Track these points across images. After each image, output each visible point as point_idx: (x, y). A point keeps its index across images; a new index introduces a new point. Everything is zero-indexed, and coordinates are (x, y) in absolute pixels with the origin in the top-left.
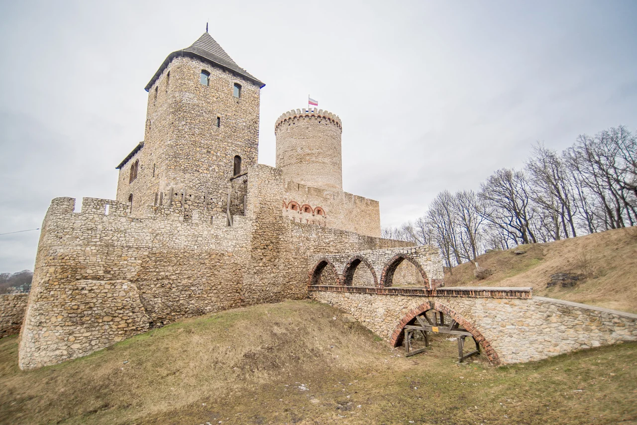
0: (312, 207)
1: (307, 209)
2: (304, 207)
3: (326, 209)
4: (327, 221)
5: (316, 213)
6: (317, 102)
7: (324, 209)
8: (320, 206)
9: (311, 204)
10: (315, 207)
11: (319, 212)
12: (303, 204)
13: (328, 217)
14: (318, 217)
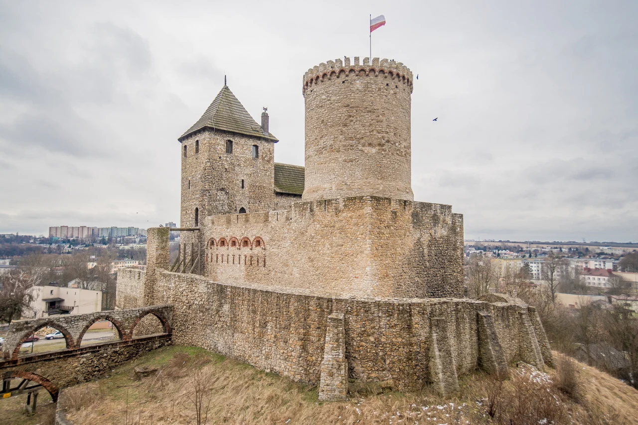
0: (250, 238)
1: (246, 243)
2: (243, 241)
3: (266, 238)
4: (267, 253)
5: (254, 246)
6: (382, 17)
7: (263, 238)
8: (259, 235)
9: (249, 236)
10: (254, 237)
11: (258, 243)
12: (242, 237)
13: (268, 247)
14: (257, 250)
